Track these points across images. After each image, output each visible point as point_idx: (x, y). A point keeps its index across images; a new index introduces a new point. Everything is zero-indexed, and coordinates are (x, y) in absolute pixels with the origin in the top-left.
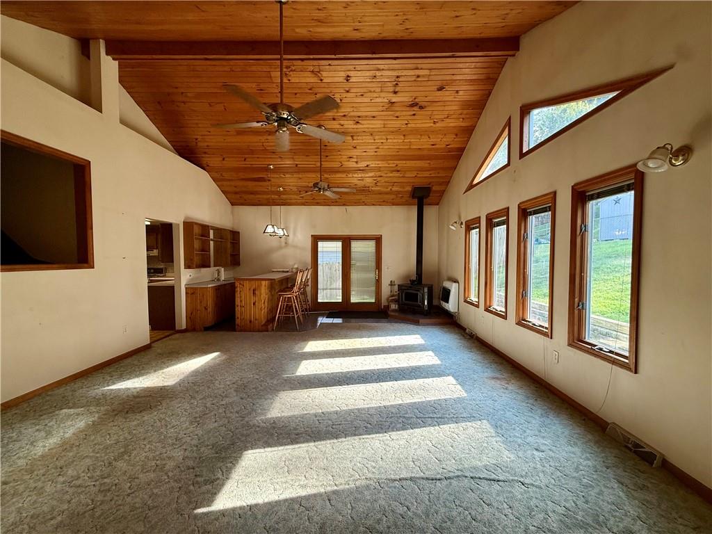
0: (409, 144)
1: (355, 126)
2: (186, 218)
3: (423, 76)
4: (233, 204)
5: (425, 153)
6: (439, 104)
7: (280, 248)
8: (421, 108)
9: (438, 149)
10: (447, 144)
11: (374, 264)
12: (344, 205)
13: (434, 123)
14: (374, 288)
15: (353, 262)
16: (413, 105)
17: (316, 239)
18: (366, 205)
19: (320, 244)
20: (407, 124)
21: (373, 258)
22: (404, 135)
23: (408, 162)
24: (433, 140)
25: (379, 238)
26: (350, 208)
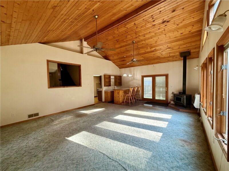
0: (169, 37)
1: (144, 38)
2: (104, 74)
3: (163, 10)
4: (120, 68)
5: (179, 38)
6: (176, 17)
7: (132, 80)
8: (168, 22)
9: (185, 35)
10: (189, 31)
11: (165, 85)
12: (152, 64)
13: (177, 25)
14: (165, 95)
15: (156, 84)
16: (163, 22)
17: (143, 77)
18: (161, 63)
19: (145, 78)
20: (164, 30)
21: (165, 83)
22: (165, 34)
23: (172, 44)
24: (180, 32)
25: (167, 75)
26: (155, 65)
